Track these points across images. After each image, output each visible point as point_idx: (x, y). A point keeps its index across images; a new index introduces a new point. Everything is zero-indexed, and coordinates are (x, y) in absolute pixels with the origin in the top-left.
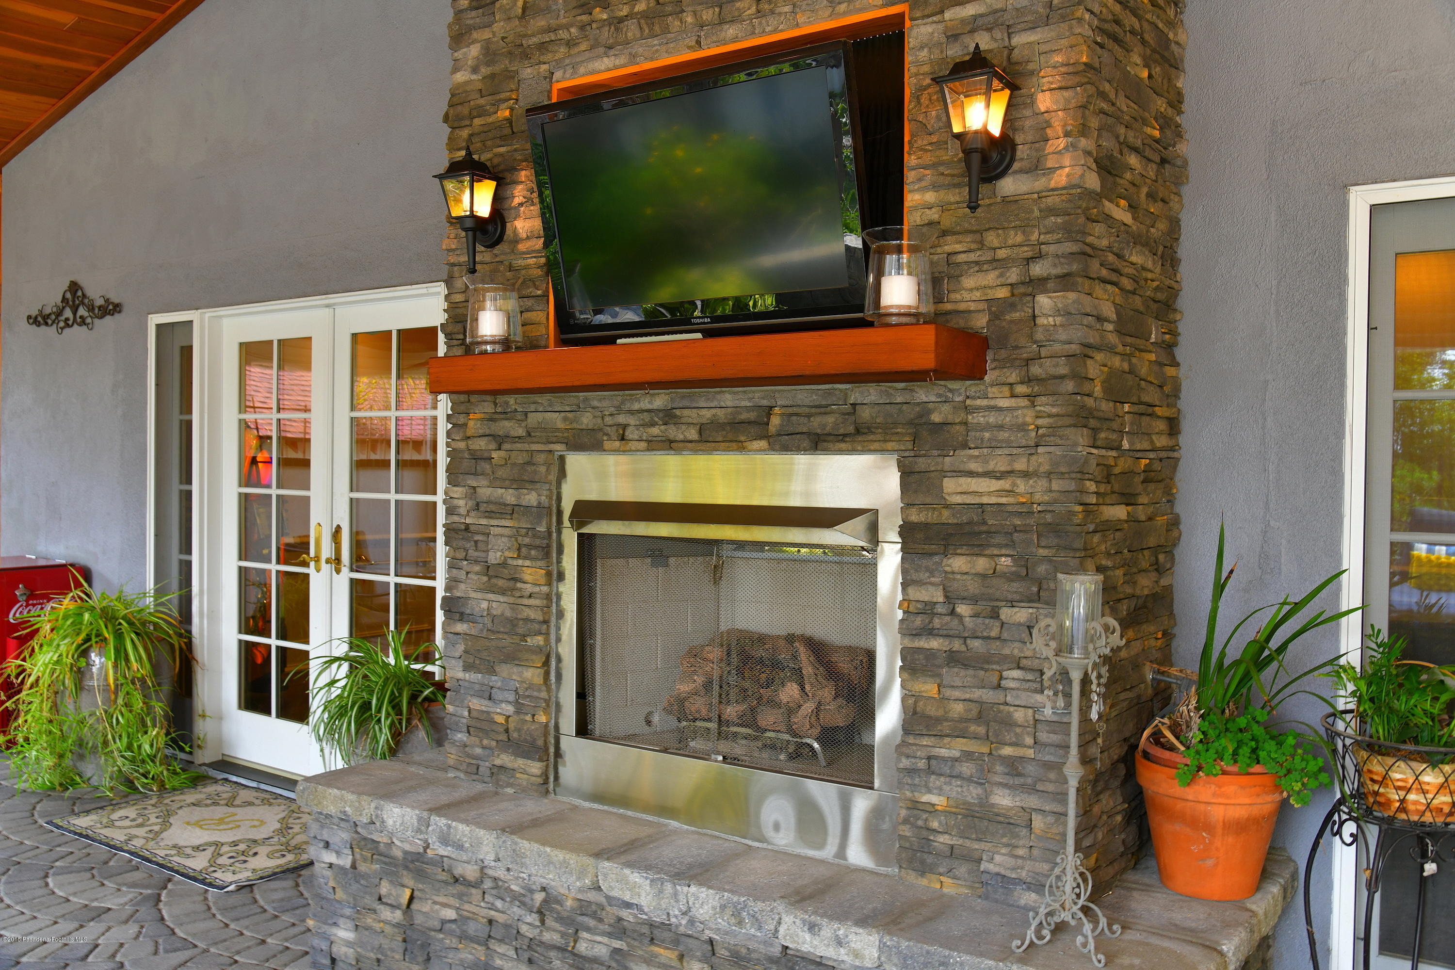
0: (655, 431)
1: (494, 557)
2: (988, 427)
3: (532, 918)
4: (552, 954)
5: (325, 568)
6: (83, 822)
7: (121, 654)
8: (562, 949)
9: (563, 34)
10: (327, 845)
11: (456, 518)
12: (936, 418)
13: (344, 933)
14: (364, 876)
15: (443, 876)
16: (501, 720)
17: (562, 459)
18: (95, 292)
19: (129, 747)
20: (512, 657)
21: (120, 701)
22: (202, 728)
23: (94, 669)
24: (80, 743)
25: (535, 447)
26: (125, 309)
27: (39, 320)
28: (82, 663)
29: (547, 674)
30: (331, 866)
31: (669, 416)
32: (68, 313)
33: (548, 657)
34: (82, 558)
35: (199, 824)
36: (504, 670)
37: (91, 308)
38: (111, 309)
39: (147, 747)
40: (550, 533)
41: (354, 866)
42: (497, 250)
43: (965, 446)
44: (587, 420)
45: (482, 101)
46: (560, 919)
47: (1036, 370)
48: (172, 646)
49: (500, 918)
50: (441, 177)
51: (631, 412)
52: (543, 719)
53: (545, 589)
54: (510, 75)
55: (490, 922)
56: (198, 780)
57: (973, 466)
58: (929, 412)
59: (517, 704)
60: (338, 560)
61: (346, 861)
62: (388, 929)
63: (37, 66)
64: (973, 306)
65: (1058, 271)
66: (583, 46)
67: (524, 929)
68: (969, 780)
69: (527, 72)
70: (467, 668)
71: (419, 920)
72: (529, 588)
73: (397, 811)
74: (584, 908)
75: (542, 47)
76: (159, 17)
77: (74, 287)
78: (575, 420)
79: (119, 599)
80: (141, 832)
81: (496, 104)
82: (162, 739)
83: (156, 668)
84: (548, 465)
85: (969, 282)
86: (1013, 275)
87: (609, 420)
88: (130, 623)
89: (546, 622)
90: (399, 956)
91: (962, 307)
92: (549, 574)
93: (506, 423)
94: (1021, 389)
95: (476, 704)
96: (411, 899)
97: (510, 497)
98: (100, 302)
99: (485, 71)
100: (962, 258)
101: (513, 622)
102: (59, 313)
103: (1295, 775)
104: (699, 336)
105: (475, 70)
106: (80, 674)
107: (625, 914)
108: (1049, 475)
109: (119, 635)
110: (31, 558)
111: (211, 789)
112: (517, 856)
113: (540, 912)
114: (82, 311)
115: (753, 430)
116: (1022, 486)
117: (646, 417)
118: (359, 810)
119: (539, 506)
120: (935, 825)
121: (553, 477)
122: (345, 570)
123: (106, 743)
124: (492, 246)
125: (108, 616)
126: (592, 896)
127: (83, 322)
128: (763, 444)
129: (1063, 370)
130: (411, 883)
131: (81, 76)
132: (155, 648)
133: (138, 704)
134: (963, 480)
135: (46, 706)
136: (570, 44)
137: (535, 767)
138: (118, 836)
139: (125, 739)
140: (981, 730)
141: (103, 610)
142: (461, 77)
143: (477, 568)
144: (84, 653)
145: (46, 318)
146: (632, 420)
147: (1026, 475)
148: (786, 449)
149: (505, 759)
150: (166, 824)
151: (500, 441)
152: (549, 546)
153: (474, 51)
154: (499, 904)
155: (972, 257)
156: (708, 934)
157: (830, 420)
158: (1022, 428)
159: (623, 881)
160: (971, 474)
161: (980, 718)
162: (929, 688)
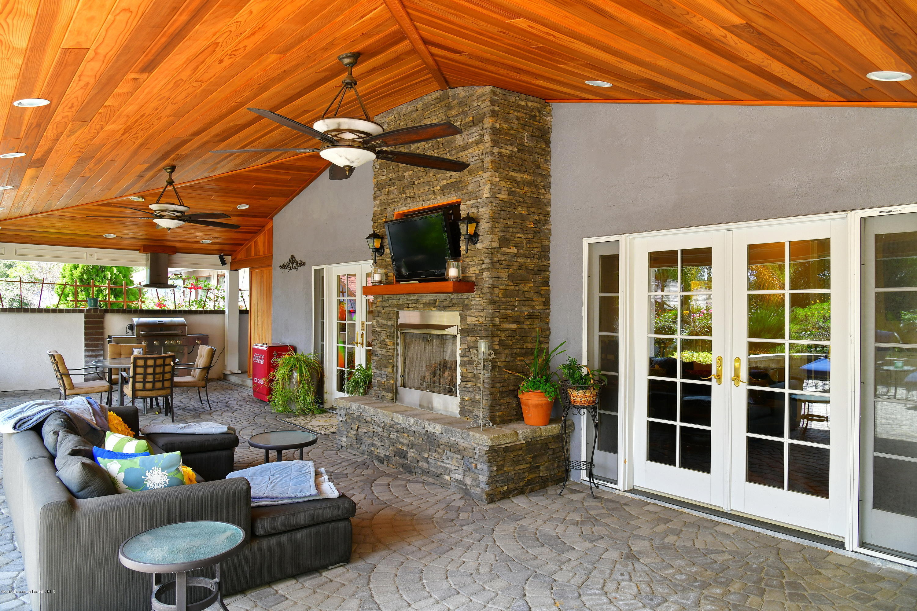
0: (414, 305)
1: (382, 339)
2: (474, 305)
3: (381, 430)
4: (385, 438)
5: (359, 345)
6: (289, 420)
7: (301, 372)
8: (387, 437)
9: (396, 200)
10: (341, 415)
11: (374, 328)
12: (466, 303)
13: (344, 439)
14: (348, 423)
15: (364, 421)
16: (383, 382)
17: (398, 313)
18: (298, 258)
19: (303, 400)
20: (385, 366)
21: (301, 386)
22: (326, 396)
23: (294, 376)
24: (290, 398)
25: (390, 309)
26: (306, 264)
27: (283, 267)
28: (291, 374)
29: (393, 370)
30: (341, 421)
31: (417, 301)
32: (291, 265)
33: (394, 365)
34: (294, 343)
35: (320, 421)
36: (384, 369)
37: (297, 264)
38: (302, 264)
39: (308, 400)
40: (394, 332)
41: (346, 421)
42: (383, 256)
43: (471, 309)
44: (401, 302)
45: (379, 216)
46: (386, 429)
47: (483, 291)
48: (317, 370)
49: (375, 430)
50: (367, 238)
51: (410, 300)
52: (392, 382)
53: (393, 347)
54: (385, 209)
55: (374, 432)
56: (324, 411)
57: (472, 315)
58: (464, 301)
59: (387, 378)
60: (362, 343)
61: (344, 419)
62: (353, 436)
63: (281, 190)
64: (472, 275)
65: (487, 267)
66: (400, 204)
67: (380, 433)
68: (472, 392)
69: (389, 209)
70: (377, 369)
71: (360, 433)
72: (389, 347)
73: (354, 404)
74: (391, 426)
75: (392, 203)
76: (315, 174)
77: (293, 257)
78: (398, 302)
79: (302, 355)
80: (304, 422)
81: (383, 217)
82: (313, 398)
83: (312, 376)
84: (394, 314)
85: (471, 269)
86: (479, 268)
87: (405, 302)
88: (305, 362)
89: (393, 356)
90: (355, 443)
91: (470, 275)
92: (394, 343)
93: (385, 303)
94: (481, 295)
95: (379, 379)
96: (358, 428)
97: (385, 322)
98: (299, 262)
99: (380, 208)
100: (469, 263)
101: (386, 356)
102: (288, 265)
103: (547, 393)
104: (417, 282)
105: (378, 208)
106: (290, 377)
107: (398, 426)
108: (485, 317)
109: (301, 366)
110: (280, 343)
111: (327, 414)
112: (377, 413)
113: (383, 428)
114: (295, 265)
115: (433, 305)
116: (481, 319)
117: (413, 301)
118: (347, 405)
119: (391, 325)
120: (466, 404)
121: (395, 317)
122: (364, 346)
123: (297, 399)
124: (382, 255)
125: (298, 360)
126: (392, 422)
127: (295, 268)
128: (435, 309)
129: (488, 291)
130: (357, 423)
131: (295, 191)
132: (312, 370)
133: (306, 386)
134: (471, 318)
135: (281, 387)
136: (397, 202)
137: (390, 395)
138: (297, 423)
139: (302, 397)
140: (474, 380)
141: (297, 358)
142: (376, 209)
143: (378, 342)
144: (291, 371)
145: (285, 266)
146: (410, 302)
147: (482, 316)
148: (439, 310)
149: (384, 393)
150: (311, 421)
151: (383, 307)
152: (394, 336)
153: (378, 202)
154: (375, 427)
155: (471, 263)
156: (413, 429)
157: (447, 302)
158: (480, 305)
159: (397, 417)
160: (472, 316)
161: (474, 377)
162: (465, 370)
